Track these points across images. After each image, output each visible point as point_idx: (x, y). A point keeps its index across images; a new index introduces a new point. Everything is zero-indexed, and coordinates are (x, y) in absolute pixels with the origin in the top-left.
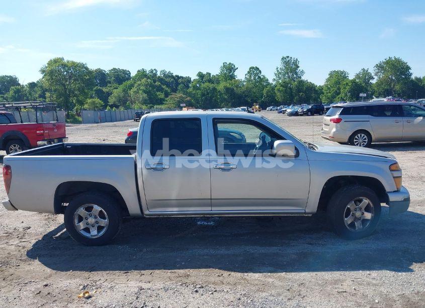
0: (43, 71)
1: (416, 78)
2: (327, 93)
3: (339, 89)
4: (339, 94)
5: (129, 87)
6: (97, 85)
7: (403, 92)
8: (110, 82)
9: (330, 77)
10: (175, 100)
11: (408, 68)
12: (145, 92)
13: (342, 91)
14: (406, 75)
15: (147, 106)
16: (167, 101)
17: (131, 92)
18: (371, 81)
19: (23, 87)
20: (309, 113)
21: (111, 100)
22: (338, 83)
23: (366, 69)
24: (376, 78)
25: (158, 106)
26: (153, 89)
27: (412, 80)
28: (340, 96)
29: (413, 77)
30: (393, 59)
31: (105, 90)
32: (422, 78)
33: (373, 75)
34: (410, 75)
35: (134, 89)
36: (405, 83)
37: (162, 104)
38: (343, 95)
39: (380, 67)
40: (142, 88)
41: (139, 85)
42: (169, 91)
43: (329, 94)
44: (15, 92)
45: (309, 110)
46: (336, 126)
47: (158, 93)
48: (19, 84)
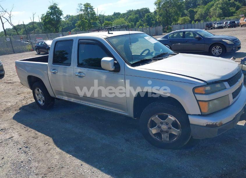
0: (156, 4)
5: (211, 6)
6: (191, 8)
8: (199, 5)
10: (243, 12)
12: (221, 8)
15: (220, 18)
16: (237, 13)
17: (211, 10)
19: (152, 13)
21: (196, 17)
25: (227, 18)
26: (227, 6)
31: (195, 10)
35: (214, 7)
37: (232, 15)
40: (219, 6)
41: (217, 4)
42: (240, 5)
44: (147, 17)
47: (230, 8)
48: (150, 12)
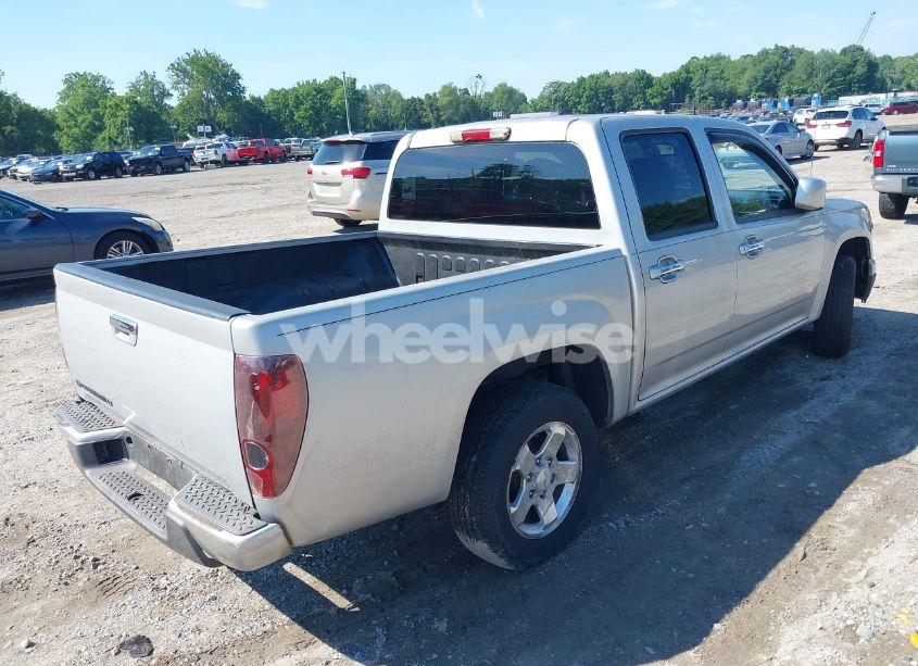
1: (253, 98)
2: (70, 127)
3: (99, 117)
4: (100, 129)
7: (235, 125)
9: (69, 88)
11: (236, 76)
13: (107, 122)
14: (234, 91)
18: (166, 101)
20: (92, 175)
22: (91, 103)
23: (150, 72)
24: (176, 93)
27: (247, 102)
28: (105, 134)
29: (247, 96)
30: (203, 54)
32: (262, 97)
33: (168, 86)
34: (242, 92)
36: (236, 109)
38: (114, 132)
39: (179, 69)
43: (75, 130)
45: (88, 167)
46: (360, 185)
